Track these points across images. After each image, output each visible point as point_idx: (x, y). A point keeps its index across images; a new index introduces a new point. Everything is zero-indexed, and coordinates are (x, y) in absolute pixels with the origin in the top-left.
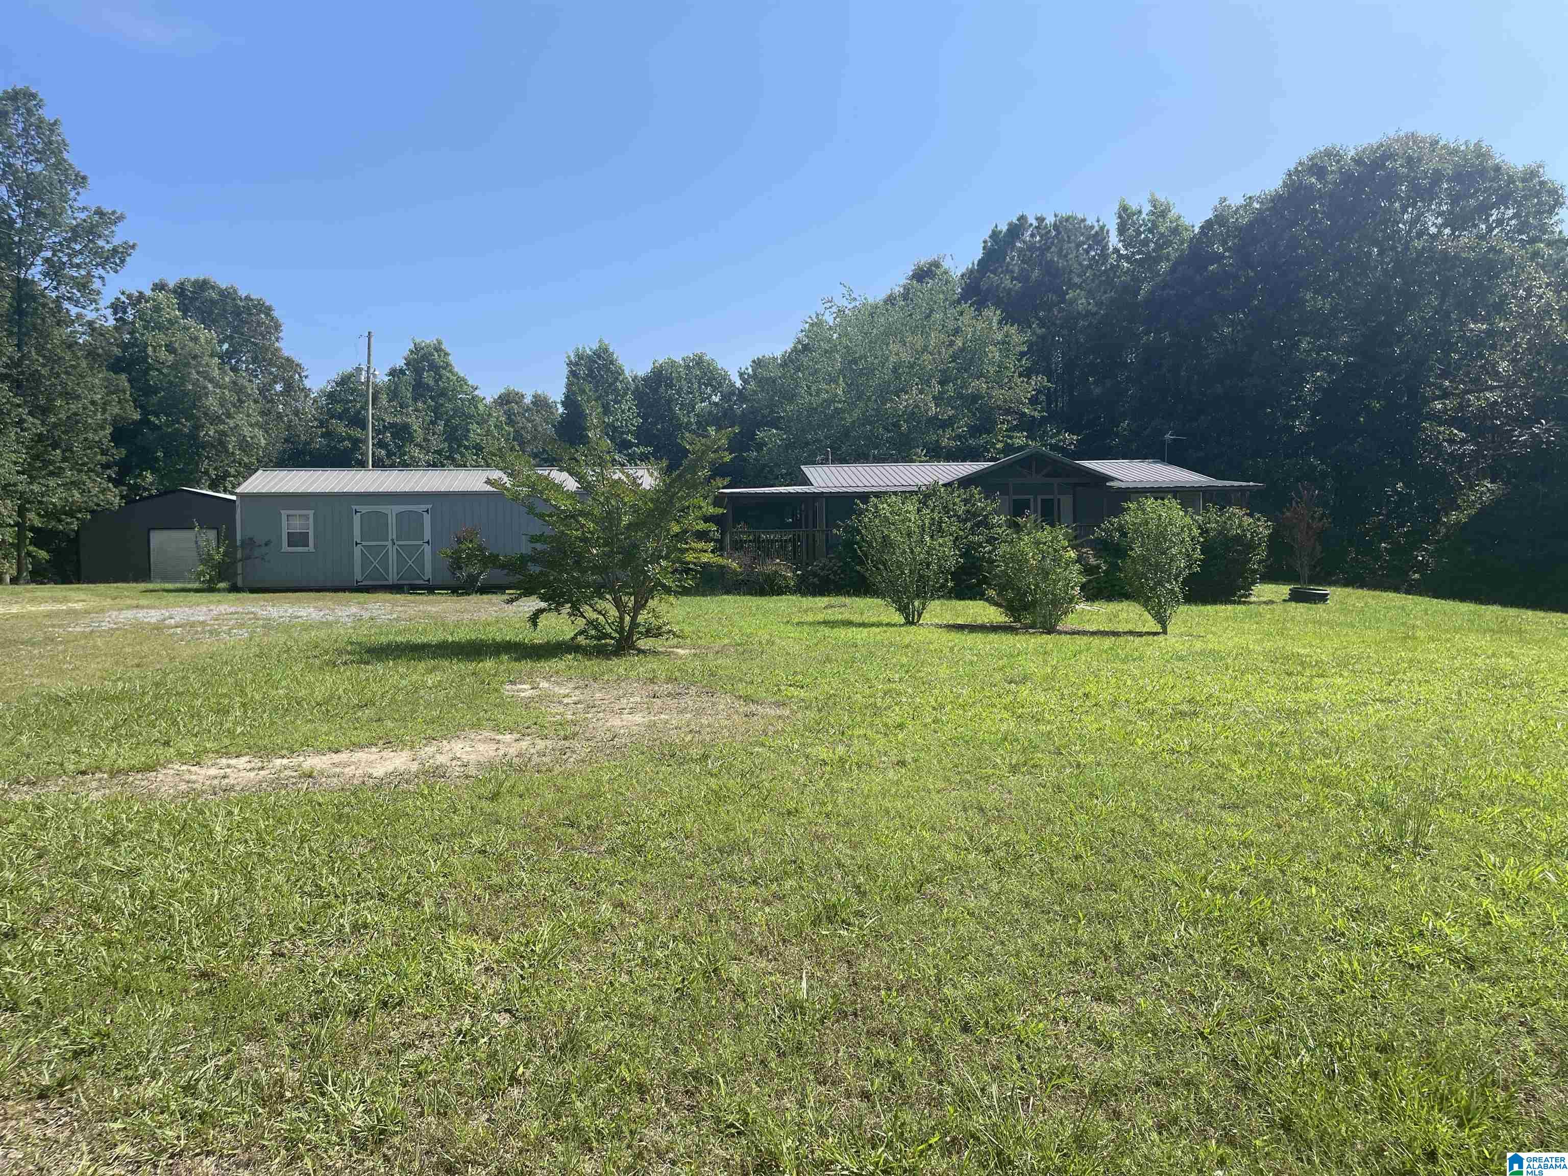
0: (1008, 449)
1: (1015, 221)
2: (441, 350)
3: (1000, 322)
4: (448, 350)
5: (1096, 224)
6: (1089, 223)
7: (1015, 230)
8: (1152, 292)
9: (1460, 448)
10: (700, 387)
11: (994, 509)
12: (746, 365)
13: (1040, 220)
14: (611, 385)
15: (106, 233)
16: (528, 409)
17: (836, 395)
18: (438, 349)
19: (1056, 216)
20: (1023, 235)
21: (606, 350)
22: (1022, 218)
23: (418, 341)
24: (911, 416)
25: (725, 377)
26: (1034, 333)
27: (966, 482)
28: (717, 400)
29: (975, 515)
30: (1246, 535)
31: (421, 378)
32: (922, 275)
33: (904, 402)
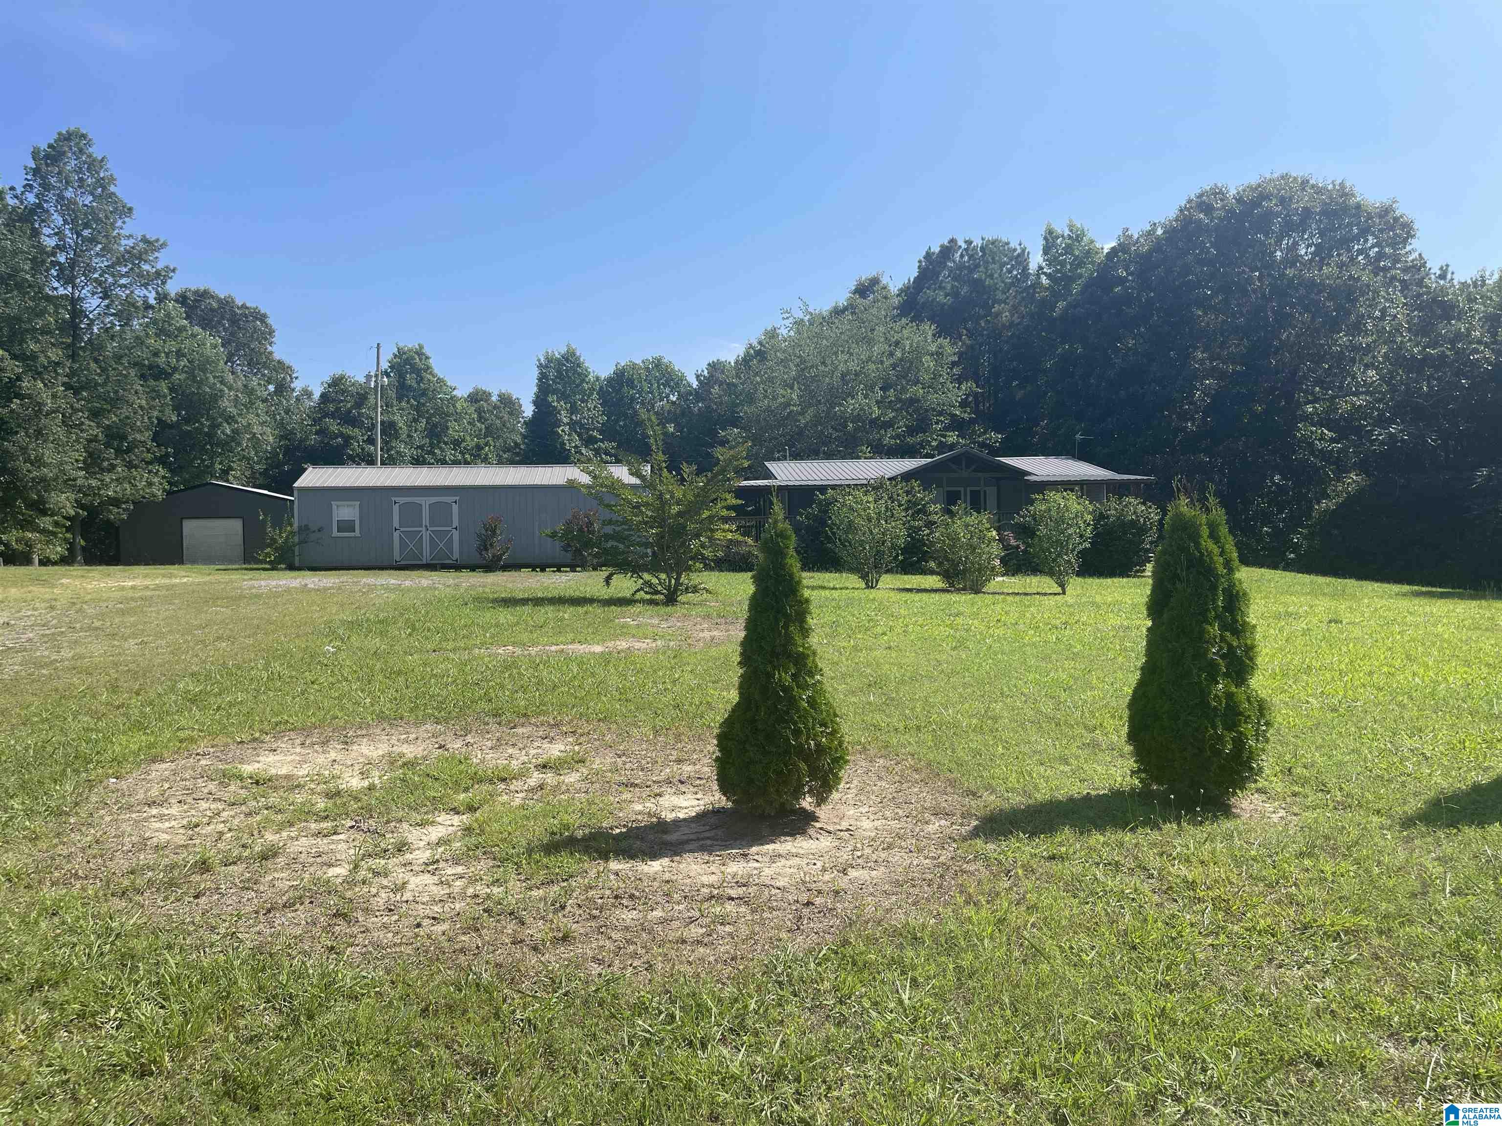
0: (942, 447)
1: (946, 243)
2: (423, 354)
3: (934, 335)
4: (429, 354)
5: (1018, 247)
6: (1012, 245)
7: (947, 251)
8: (1065, 310)
9: (1329, 446)
10: (659, 387)
11: (931, 499)
12: (702, 367)
13: (969, 242)
14: (577, 386)
15: (151, 258)
16: (495, 407)
17: (792, 399)
18: (420, 353)
19: (983, 239)
20: (953, 255)
21: (573, 354)
22: (953, 241)
23: (401, 345)
24: (857, 418)
25: (682, 378)
26: (964, 344)
27: (907, 476)
28: (674, 399)
29: (915, 504)
30: (1139, 520)
31: (405, 380)
32: (863, 290)
33: (851, 406)
